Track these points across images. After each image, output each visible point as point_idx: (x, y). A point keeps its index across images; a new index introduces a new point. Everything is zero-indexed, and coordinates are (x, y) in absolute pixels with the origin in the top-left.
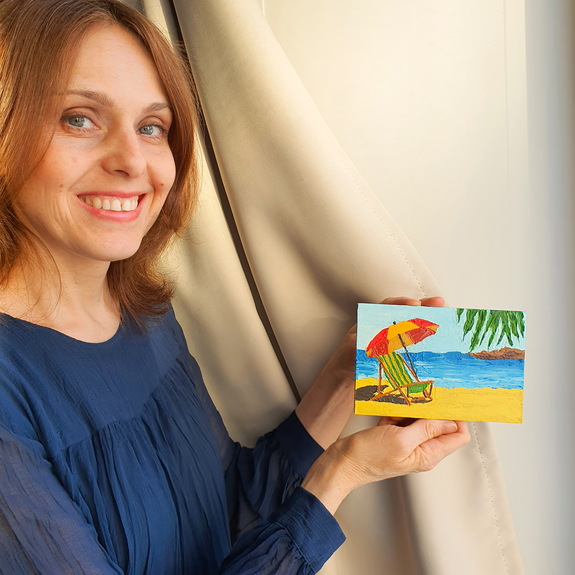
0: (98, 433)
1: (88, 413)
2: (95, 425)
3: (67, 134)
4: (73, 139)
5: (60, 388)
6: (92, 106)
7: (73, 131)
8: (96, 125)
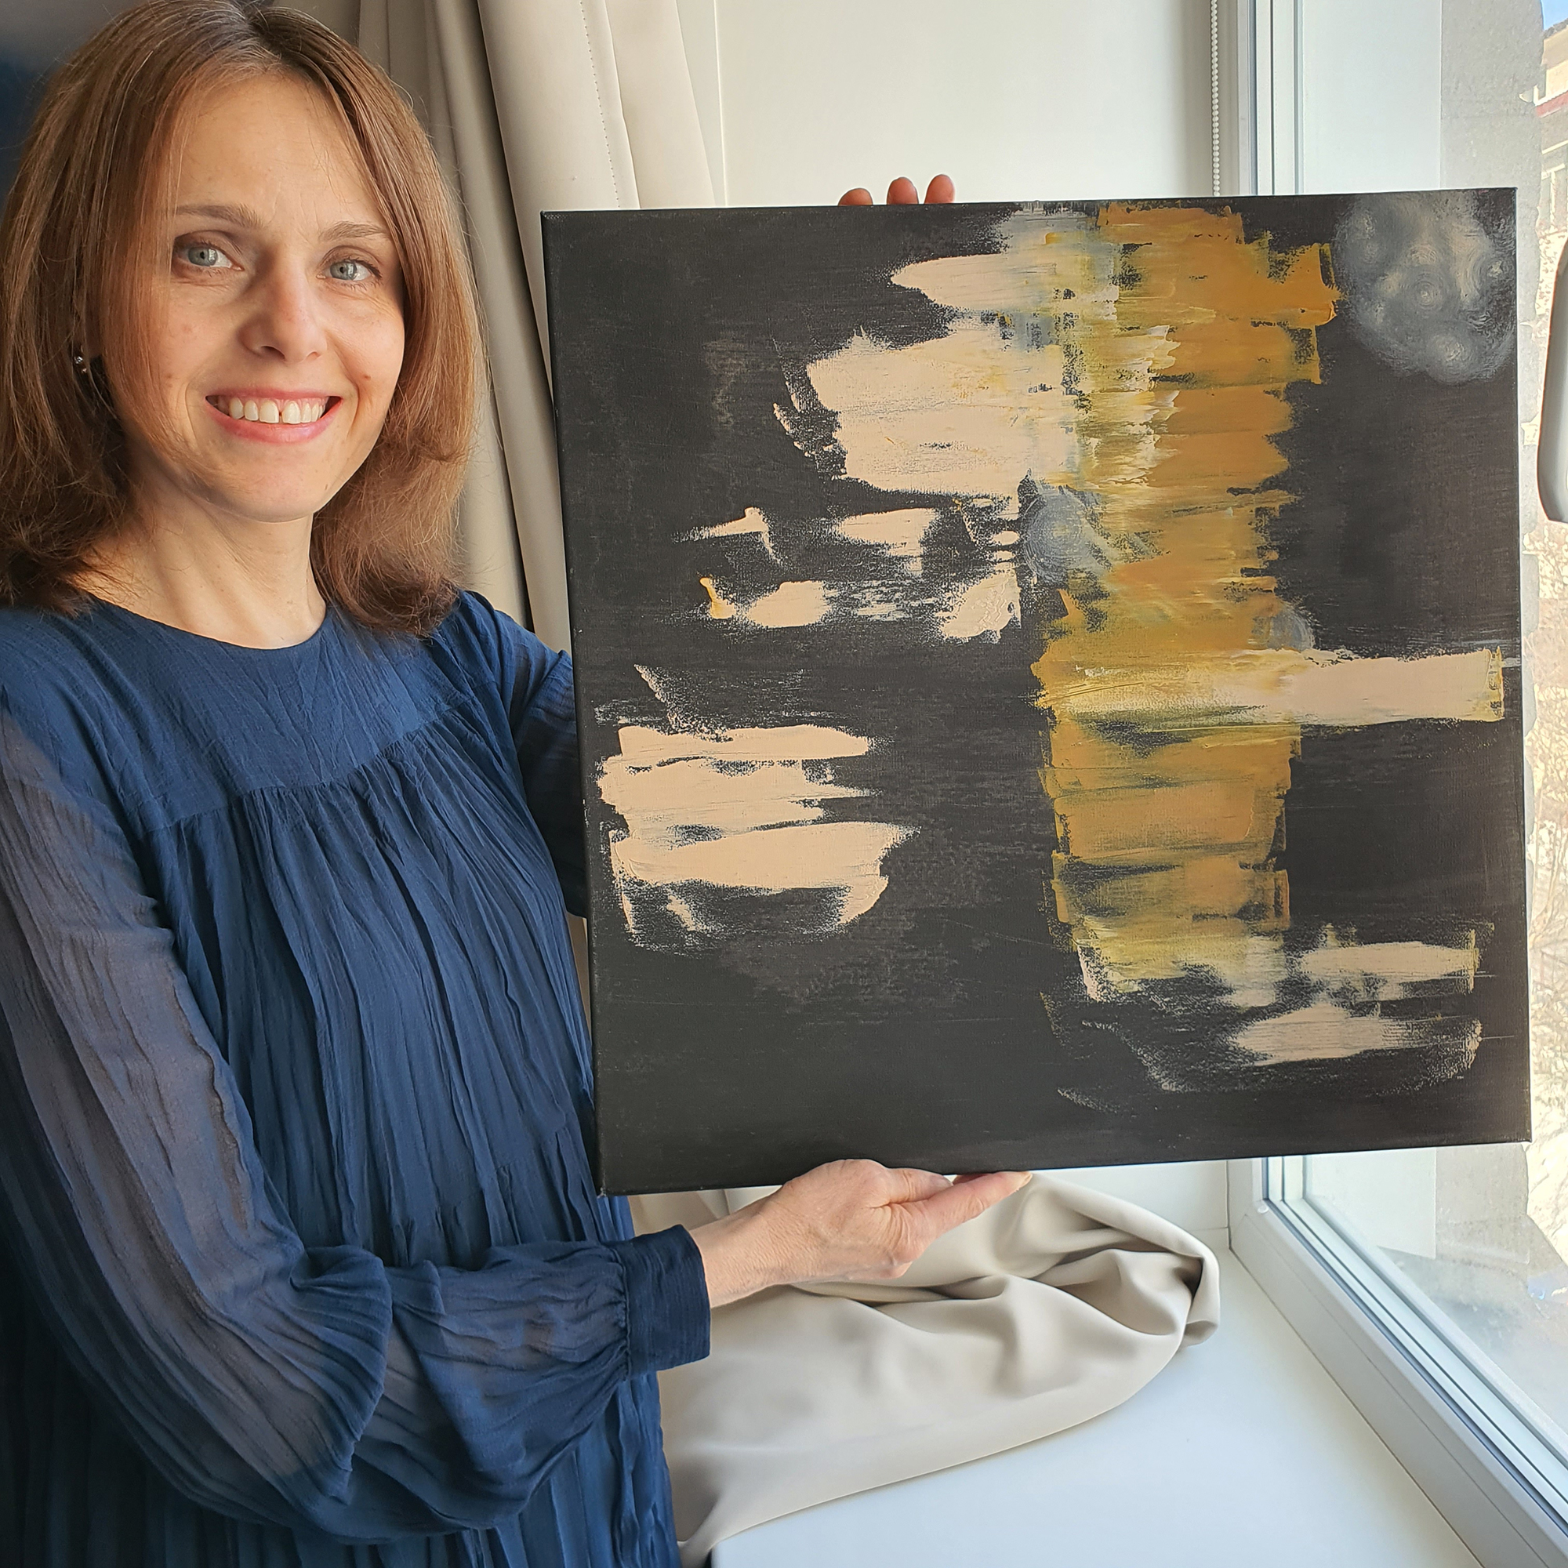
0: (240, 801)
1: (223, 765)
2: (235, 785)
3: (180, 280)
4: (187, 288)
5: (175, 718)
6: (226, 229)
7: (189, 273)
8: (235, 264)
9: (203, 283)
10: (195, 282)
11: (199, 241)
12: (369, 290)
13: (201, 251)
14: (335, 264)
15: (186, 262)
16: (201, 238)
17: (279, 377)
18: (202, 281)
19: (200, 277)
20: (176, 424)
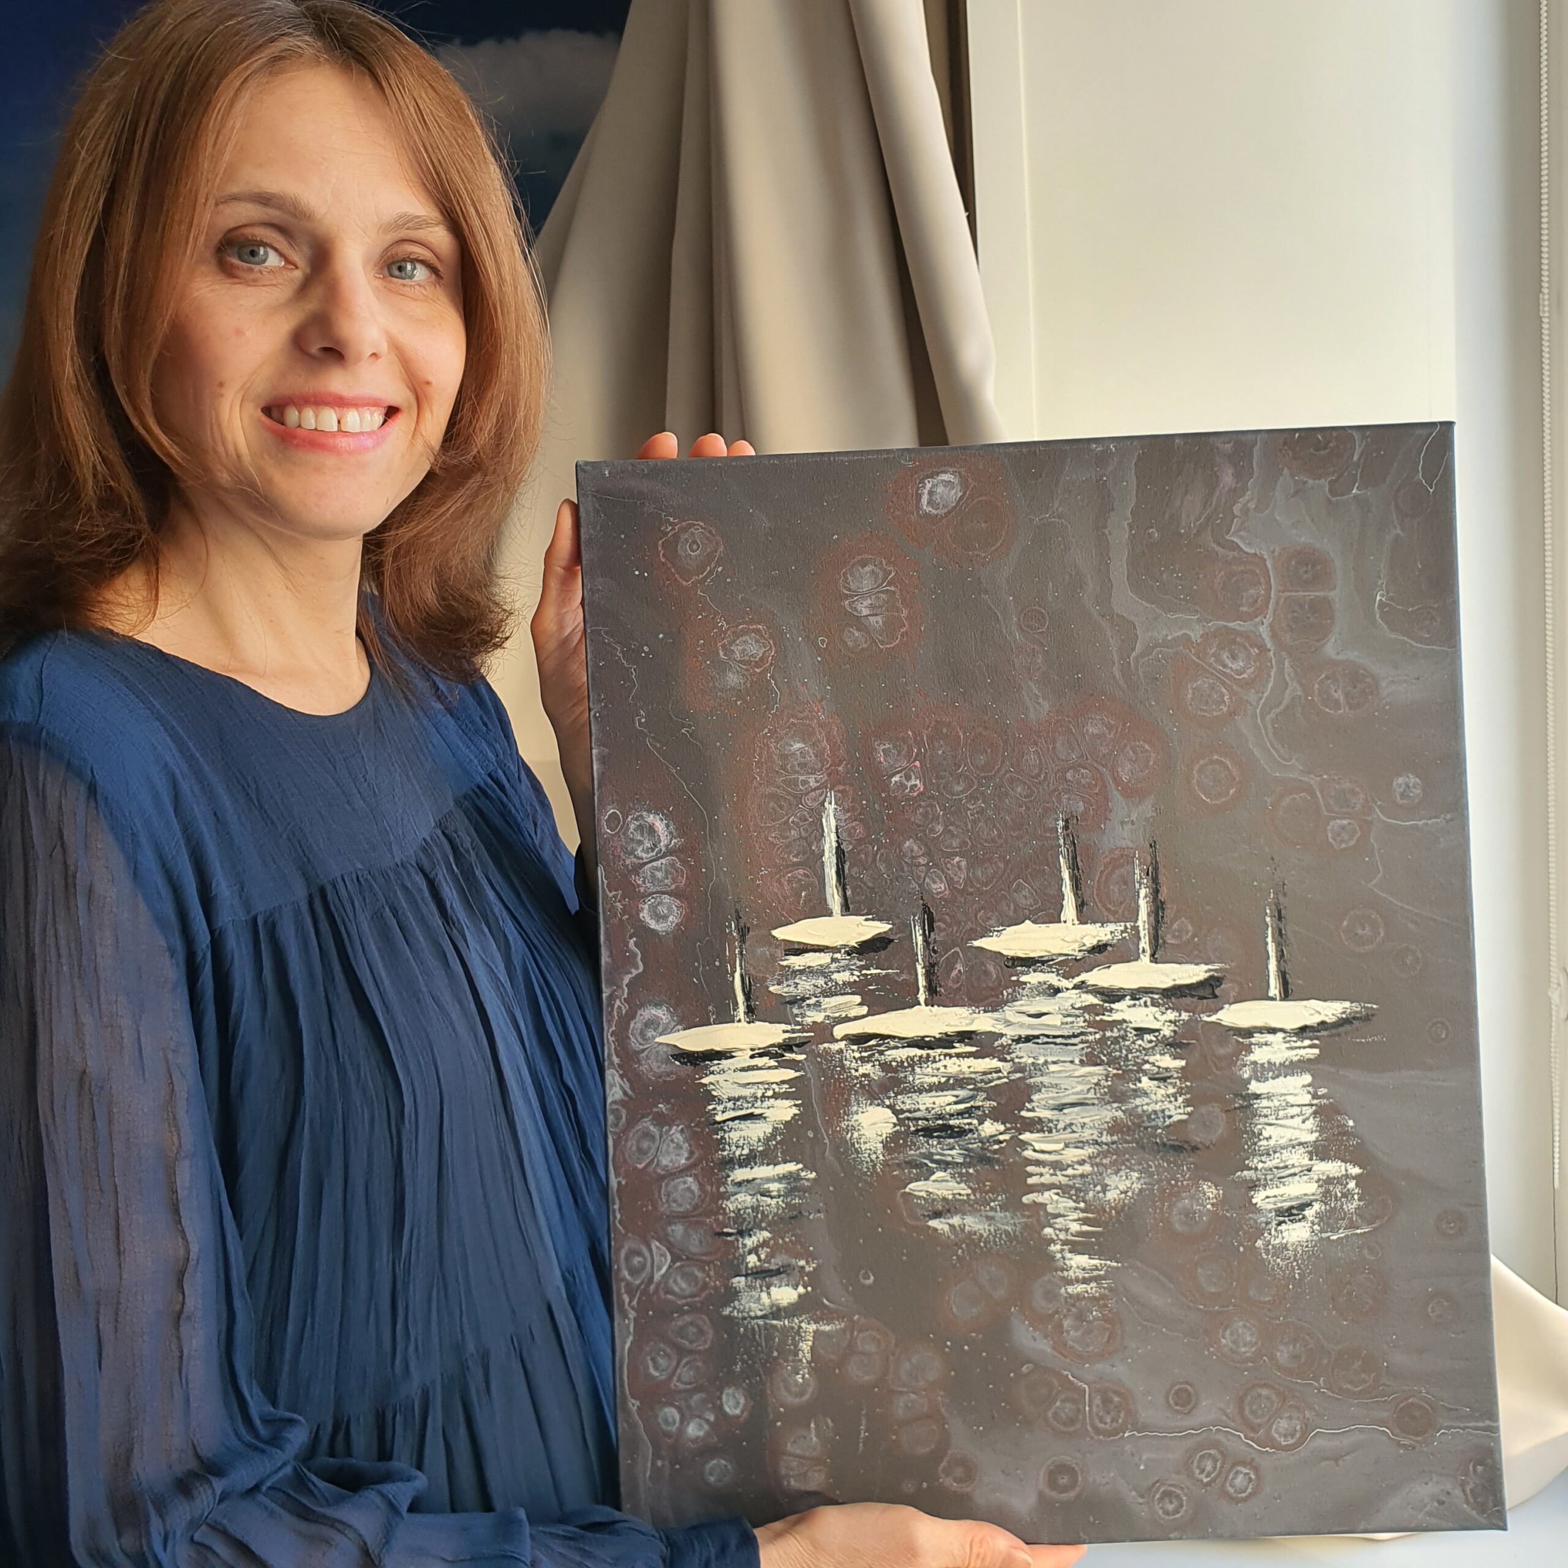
2: (316, 873)
4: (239, 290)
5: (251, 798)
6: (278, 222)
7: (237, 273)
8: (288, 261)
9: (254, 283)
10: (247, 283)
11: (249, 237)
12: (429, 290)
13: (250, 249)
16: (251, 233)
17: (338, 382)
19: (252, 276)
20: (229, 437)
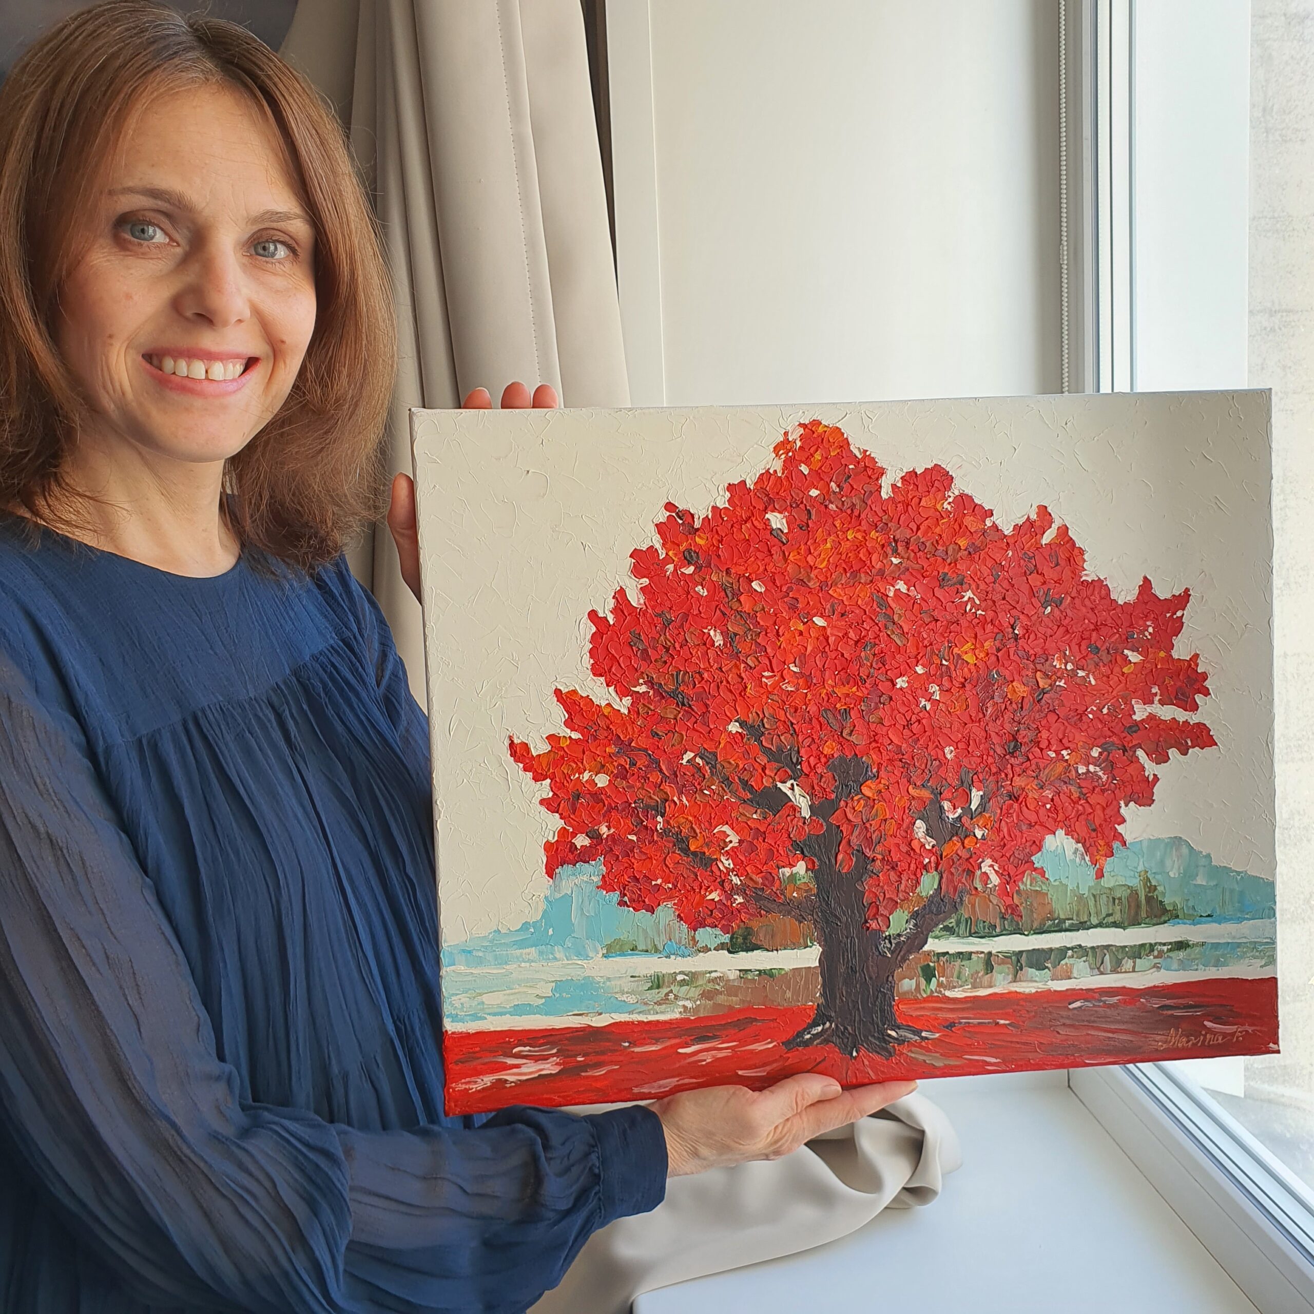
6: (164, 210)
9: (144, 256)
10: (136, 255)
11: (141, 218)
12: (288, 267)
13: (141, 227)
14: (259, 243)
15: (128, 236)
16: (143, 216)
17: (208, 340)
18: (143, 254)
19: (142, 250)
20: (116, 377)
